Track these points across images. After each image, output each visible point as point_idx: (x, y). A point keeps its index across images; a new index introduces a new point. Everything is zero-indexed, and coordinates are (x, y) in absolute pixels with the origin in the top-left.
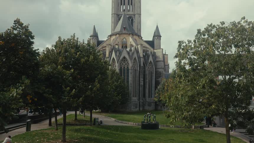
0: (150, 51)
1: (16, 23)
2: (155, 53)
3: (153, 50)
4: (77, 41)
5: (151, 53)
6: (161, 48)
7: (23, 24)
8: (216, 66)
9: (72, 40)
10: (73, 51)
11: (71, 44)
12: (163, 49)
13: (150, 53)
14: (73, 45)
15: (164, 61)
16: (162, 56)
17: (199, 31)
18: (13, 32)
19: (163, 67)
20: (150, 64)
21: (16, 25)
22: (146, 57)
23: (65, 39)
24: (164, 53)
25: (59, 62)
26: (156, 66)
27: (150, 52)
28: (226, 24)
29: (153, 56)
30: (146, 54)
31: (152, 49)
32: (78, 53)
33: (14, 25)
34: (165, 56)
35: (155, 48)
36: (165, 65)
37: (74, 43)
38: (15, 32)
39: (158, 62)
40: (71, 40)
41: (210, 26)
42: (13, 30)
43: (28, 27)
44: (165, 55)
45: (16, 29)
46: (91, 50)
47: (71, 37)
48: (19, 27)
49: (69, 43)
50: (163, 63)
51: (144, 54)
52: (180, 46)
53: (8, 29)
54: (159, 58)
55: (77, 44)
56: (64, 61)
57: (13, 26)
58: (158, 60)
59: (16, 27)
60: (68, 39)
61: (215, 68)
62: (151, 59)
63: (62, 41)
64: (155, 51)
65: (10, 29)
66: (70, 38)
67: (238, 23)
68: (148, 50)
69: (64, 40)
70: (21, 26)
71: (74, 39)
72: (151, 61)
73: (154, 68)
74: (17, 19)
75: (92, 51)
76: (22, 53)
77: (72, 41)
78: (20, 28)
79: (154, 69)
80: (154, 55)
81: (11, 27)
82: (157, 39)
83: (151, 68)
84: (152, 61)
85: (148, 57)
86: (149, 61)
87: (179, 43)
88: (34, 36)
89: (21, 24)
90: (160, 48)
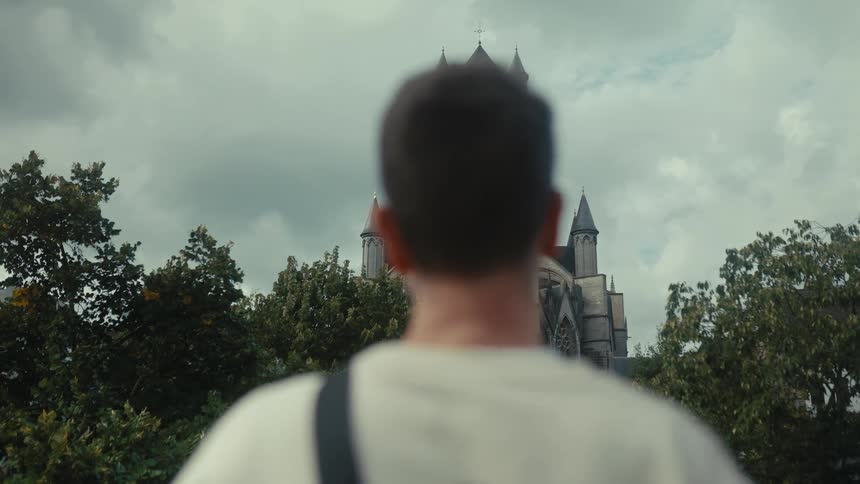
0: (562, 282)
1: (195, 240)
2: (578, 289)
3: (571, 280)
4: (346, 271)
5: (567, 288)
6: (599, 272)
7: (214, 243)
8: (790, 367)
9: (329, 267)
10: (335, 302)
11: (325, 281)
12: (604, 276)
13: (562, 291)
14: (335, 283)
15: (610, 316)
16: (602, 299)
17: (732, 255)
18: (186, 264)
19: (608, 338)
20: (562, 326)
21: (195, 246)
22: (551, 302)
23: (307, 265)
24: (609, 289)
25: (297, 339)
26: (583, 332)
27: (561, 287)
28: (813, 226)
29: (572, 299)
30: (550, 293)
31: (569, 278)
32: (351, 311)
33: (190, 245)
34: (614, 299)
35: (580, 271)
36: (614, 330)
37: (334, 277)
38: (192, 265)
39: (592, 320)
40: (326, 267)
41: (766, 239)
42: (186, 260)
43: (228, 250)
44: (612, 297)
45: (194, 258)
46: (391, 301)
47: (327, 258)
48: (205, 250)
49: (320, 276)
50: (606, 322)
51: (544, 295)
52: (674, 298)
53: (174, 258)
54: (596, 306)
55: (346, 279)
56: (311, 336)
57: (187, 248)
58: (588, 311)
59: (196, 249)
60: (316, 264)
61: (787, 373)
62: (566, 310)
63: (299, 269)
64: (580, 282)
65: (179, 258)
66: (323, 260)
67: (850, 228)
68: (557, 279)
69: (305, 269)
70: (209, 248)
71: (335, 266)
72: (566, 319)
73: (577, 339)
74: (199, 228)
75: (393, 304)
76: (209, 323)
77: (328, 269)
78: (205, 254)
79: (578, 343)
80: (577, 297)
81: (182, 251)
82: (583, 243)
83: (566, 338)
84: (570, 317)
85: (558, 302)
86: (561, 316)
87: (671, 292)
88: (242, 275)
89: (210, 243)
90: (595, 274)
